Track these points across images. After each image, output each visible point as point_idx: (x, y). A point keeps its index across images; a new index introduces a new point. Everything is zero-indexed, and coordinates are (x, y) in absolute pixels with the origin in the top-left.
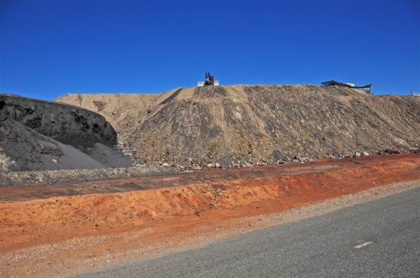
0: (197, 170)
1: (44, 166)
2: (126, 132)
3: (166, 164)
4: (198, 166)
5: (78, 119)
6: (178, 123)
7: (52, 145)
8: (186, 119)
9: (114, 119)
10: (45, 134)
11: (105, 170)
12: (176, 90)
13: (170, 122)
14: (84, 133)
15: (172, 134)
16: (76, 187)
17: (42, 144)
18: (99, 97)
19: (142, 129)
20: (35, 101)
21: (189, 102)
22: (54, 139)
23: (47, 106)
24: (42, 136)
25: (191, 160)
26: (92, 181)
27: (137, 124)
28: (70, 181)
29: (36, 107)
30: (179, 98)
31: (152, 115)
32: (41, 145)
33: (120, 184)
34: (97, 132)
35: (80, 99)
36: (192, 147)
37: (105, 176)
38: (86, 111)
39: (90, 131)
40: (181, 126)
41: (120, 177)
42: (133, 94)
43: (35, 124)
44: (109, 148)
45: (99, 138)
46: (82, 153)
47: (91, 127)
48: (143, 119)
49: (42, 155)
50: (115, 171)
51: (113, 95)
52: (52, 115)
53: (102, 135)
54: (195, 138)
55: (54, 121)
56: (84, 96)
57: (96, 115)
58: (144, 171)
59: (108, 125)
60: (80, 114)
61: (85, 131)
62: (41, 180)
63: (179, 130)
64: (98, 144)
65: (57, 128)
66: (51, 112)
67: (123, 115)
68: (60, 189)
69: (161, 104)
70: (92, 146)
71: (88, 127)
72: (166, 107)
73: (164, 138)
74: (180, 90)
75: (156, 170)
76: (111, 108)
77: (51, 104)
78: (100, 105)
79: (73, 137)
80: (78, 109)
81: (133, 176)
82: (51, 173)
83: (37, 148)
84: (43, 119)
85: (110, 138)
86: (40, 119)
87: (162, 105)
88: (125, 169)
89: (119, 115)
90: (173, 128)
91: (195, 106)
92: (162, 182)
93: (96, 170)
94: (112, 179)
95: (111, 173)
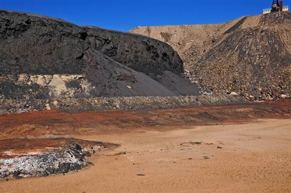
0: (269, 100)
1: (120, 92)
2: (192, 60)
3: (234, 93)
4: (270, 97)
5: (149, 49)
6: (245, 52)
7: (127, 72)
8: (253, 47)
9: (180, 49)
10: (121, 62)
11: (177, 98)
12: (240, 19)
13: (237, 51)
14: (154, 62)
15: (238, 63)
16: (152, 115)
17: (118, 70)
18: (165, 29)
19: (207, 58)
20: (112, 32)
21: (257, 30)
22: (128, 66)
23: (122, 36)
24: (118, 63)
25: (260, 89)
26: (165, 108)
27: (202, 53)
28: (145, 108)
29: (113, 37)
30: (244, 26)
31: (217, 44)
32: (118, 73)
33: (194, 113)
34: (166, 60)
35: (149, 31)
36: (261, 76)
37: (177, 103)
38: (156, 41)
39: (159, 59)
40: (249, 54)
41: (192, 105)
42: (197, 25)
43: (112, 52)
44: (177, 76)
45: (167, 66)
46: (153, 80)
47: (161, 55)
48: (208, 48)
49: (118, 81)
50: (187, 99)
51: (178, 26)
52: (126, 45)
53: (170, 64)
54: (264, 67)
55: (128, 50)
56: (153, 28)
57: (165, 45)
58: (214, 99)
59: (175, 54)
60: (151, 44)
61: (155, 60)
62: (118, 106)
63: (246, 58)
64: (166, 72)
65: (131, 56)
66: (125, 41)
67: (188, 45)
68: (136, 117)
69: (225, 33)
70: (161, 74)
71: (157, 56)
72: (232, 36)
73: (230, 66)
74: (245, 18)
75: (225, 98)
76: (177, 38)
77: (125, 34)
78: (167, 36)
79: (145, 65)
80: (149, 39)
81: (204, 105)
82: (127, 99)
83: (114, 75)
84: (118, 48)
85: (177, 66)
86: (116, 48)
87: (227, 35)
88: (195, 97)
89: (184, 44)
90: (239, 56)
91: (264, 33)
92: (236, 113)
93: (169, 97)
94: (184, 107)
95: (182, 100)
